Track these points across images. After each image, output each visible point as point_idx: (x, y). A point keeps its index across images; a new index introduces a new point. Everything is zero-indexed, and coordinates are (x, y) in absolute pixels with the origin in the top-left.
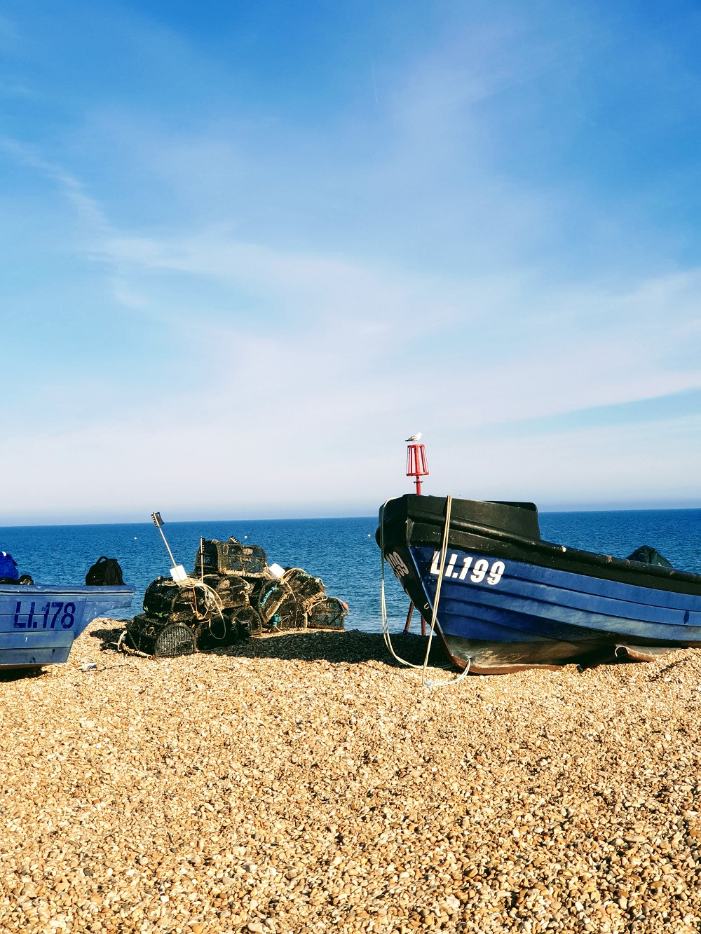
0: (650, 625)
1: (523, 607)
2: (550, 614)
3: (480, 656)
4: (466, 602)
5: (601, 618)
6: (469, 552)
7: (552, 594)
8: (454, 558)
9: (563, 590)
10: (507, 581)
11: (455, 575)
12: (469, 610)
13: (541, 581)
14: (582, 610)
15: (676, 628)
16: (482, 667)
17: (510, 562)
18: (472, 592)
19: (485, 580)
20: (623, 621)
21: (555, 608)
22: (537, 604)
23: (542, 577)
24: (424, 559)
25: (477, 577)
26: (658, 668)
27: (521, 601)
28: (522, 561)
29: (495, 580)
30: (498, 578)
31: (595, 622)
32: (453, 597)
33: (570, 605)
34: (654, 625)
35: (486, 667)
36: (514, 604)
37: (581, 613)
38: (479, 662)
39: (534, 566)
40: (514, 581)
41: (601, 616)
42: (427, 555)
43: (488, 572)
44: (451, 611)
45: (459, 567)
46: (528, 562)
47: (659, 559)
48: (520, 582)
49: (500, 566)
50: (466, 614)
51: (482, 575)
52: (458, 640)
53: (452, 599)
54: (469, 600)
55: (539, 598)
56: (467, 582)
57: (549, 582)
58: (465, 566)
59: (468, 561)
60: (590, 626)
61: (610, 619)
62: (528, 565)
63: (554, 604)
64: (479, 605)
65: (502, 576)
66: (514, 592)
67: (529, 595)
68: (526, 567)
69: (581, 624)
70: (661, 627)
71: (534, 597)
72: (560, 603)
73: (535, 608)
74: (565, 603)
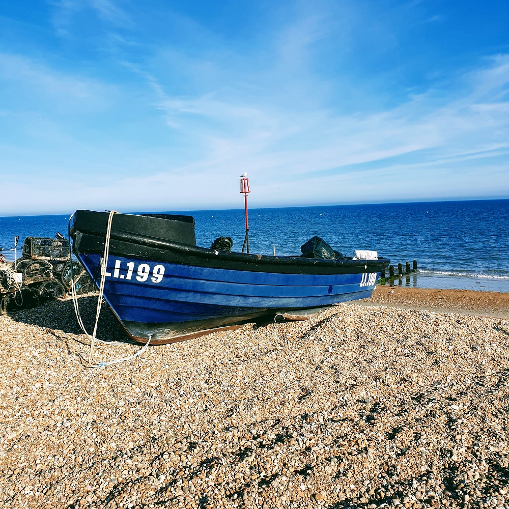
0: (300, 299)
1: (187, 297)
2: (212, 301)
3: (160, 332)
4: (136, 297)
5: (257, 299)
6: (131, 259)
7: (212, 286)
8: (118, 264)
9: (221, 283)
10: (169, 279)
11: (122, 277)
12: (140, 302)
13: (200, 278)
14: (240, 296)
15: (323, 297)
16: (166, 339)
17: (169, 265)
18: (140, 288)
19: (149, 279)
20: (277, 299)
21: (216, 296)
22: (199, 294)
23: (201, 274)
24: (94, 264)
25: (142, 277)
26: (310, 325)
27: (184, 293)
28: (180, 263)
29: (159, 278)
30: (160, 278)
31: (253, 302)
32: (125, 293)
33: (228, 293)
34: (303, 298)
35: (169, 338)
36: (178, 296)
37: (239, 297)
38: (162, 336)
39: (191, 267)
40: (175, 279)
41: (257, 298)
42: (95, 261)
43: (151, 273)
44: (125, 304)
45: (124, 270)
46: (184, 264)
47: (324, 245)
48: (181, 280)
49: (160, 268)
50: (139, 305)
51: (146, 276)
52: (136, 324)
53: (124, 295)
54: (138, 295)
55: (200, 290)
56: (133, 282)
57: (207, 278)
58: (129, 269)
59: (131, 265)
60: (249, 305)
61: (266, 299)
62: (186, 267)
63: (214, 294)
64: (149, 299)
65: (164, 276)
66: (176, 287)
67: (191, 288)
68: (185, 268)
69: (240, 305)
70: (310, 299)
71: (196, 289)
72: (220, 292)
73: (199, 297)
74: (223, 292)
